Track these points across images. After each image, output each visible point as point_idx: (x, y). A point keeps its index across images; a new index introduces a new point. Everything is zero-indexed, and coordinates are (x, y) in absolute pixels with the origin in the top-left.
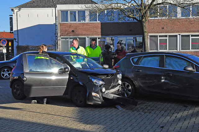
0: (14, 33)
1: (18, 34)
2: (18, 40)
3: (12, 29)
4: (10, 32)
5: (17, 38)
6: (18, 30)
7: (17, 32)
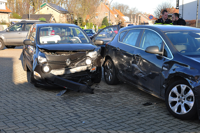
0: (179, 9)
1: (183, 10)
2: (182, 16)
3: (178, 5)
4: (176, 8)
5: (181, 13)
6: (183, 5)
7: (182, 7)
